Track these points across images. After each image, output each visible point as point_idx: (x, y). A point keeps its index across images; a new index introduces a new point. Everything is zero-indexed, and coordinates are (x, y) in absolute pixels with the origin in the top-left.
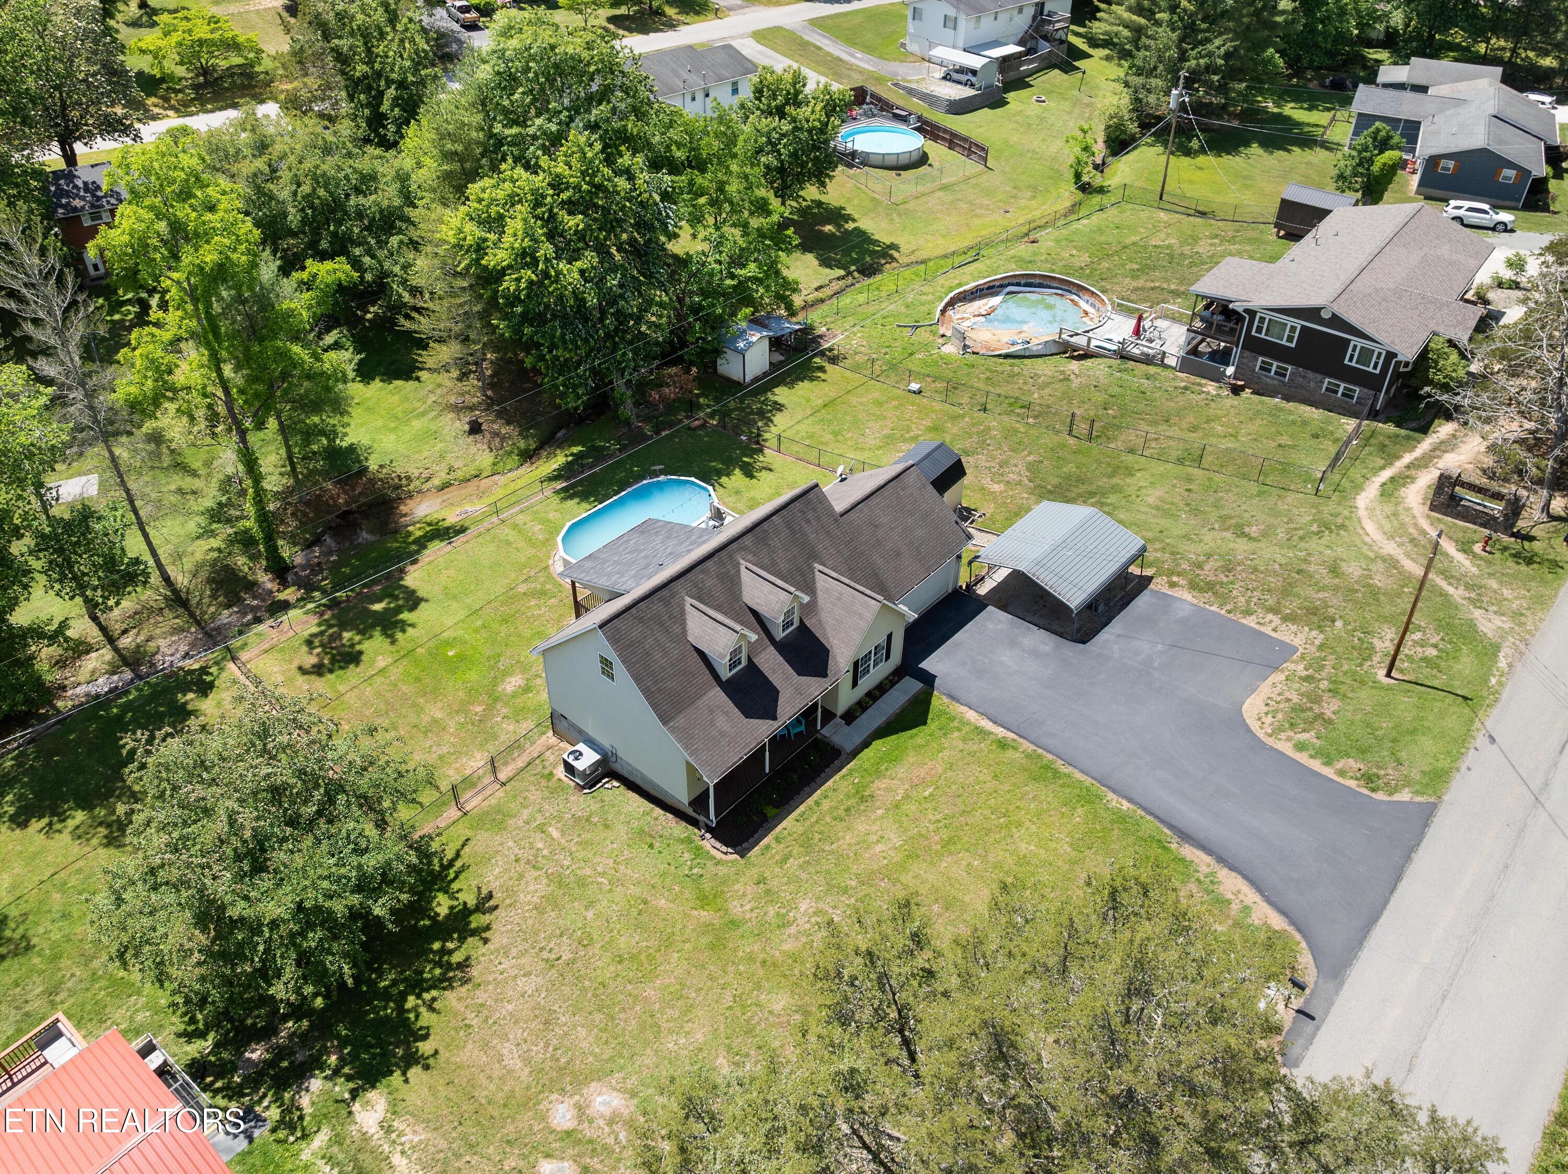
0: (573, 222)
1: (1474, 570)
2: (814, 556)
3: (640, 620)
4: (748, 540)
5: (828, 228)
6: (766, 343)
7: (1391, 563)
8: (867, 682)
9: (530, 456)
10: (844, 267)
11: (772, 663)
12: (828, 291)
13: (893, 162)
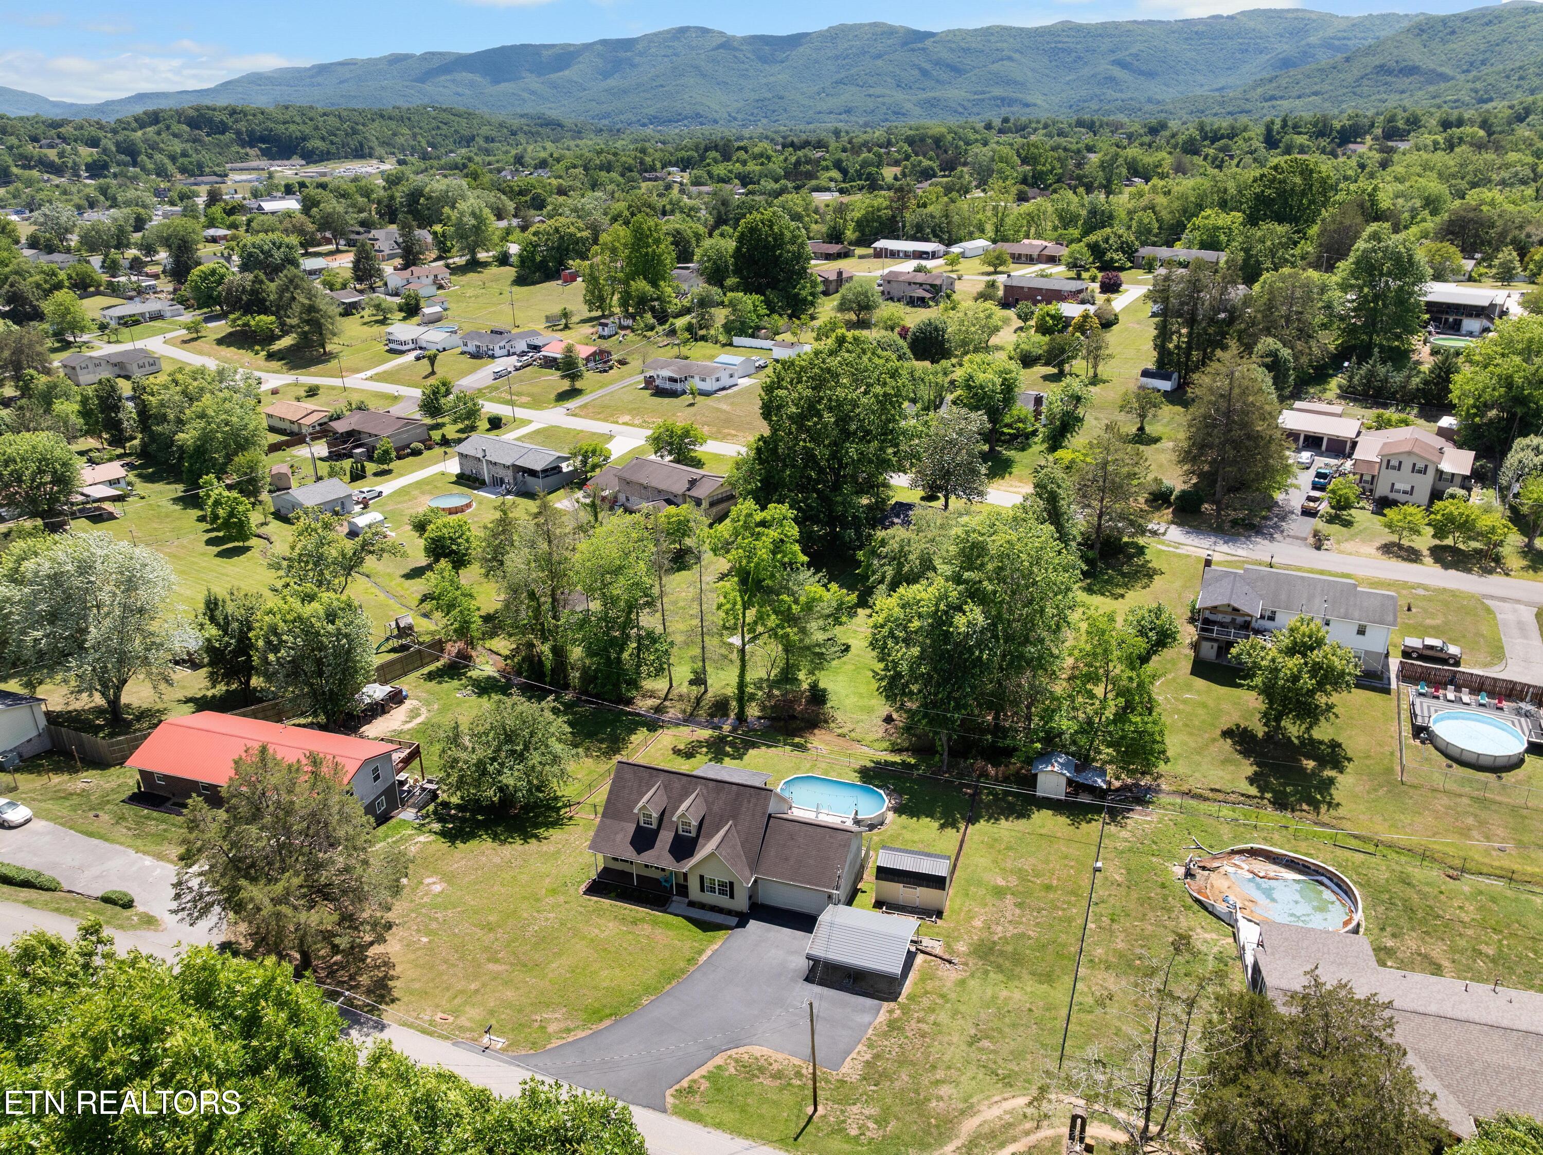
3: (635, 773)
4: (711, 784)
5: (1310, 764)
6: (1064, 780)
8: (706, 897)
9: (896, 749)
10: (1262, 790)
11: (666, 838)
12: (1221, 796)
13: (1456, 754)
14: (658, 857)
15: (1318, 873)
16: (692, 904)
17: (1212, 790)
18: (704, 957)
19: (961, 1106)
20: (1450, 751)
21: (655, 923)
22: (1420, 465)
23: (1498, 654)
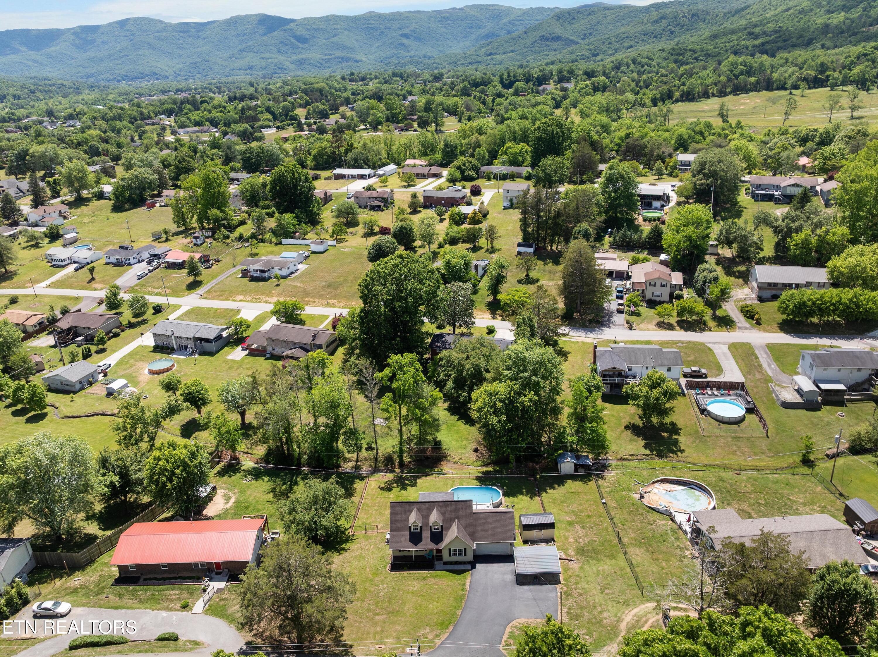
0: (499, 405)
2: (457, 517)
3: (402, 507)
4: (441, 504)
5: (666, 435)
6: (573, 465)
7: (621, 621)
8: (454, 558)
9: (485, 465)
10: (651, 451)
11: (426, 535)
12: (635, 457)
13: (720, 419)
14: (426, 545)
15: (689, 484)
16: (445, 563)
17: (630, 455)
18: (468, 587)
19: (616, 619)
20: (718, 418)
21: (434, 577)
22: (664, 283)
23: (720, 370)
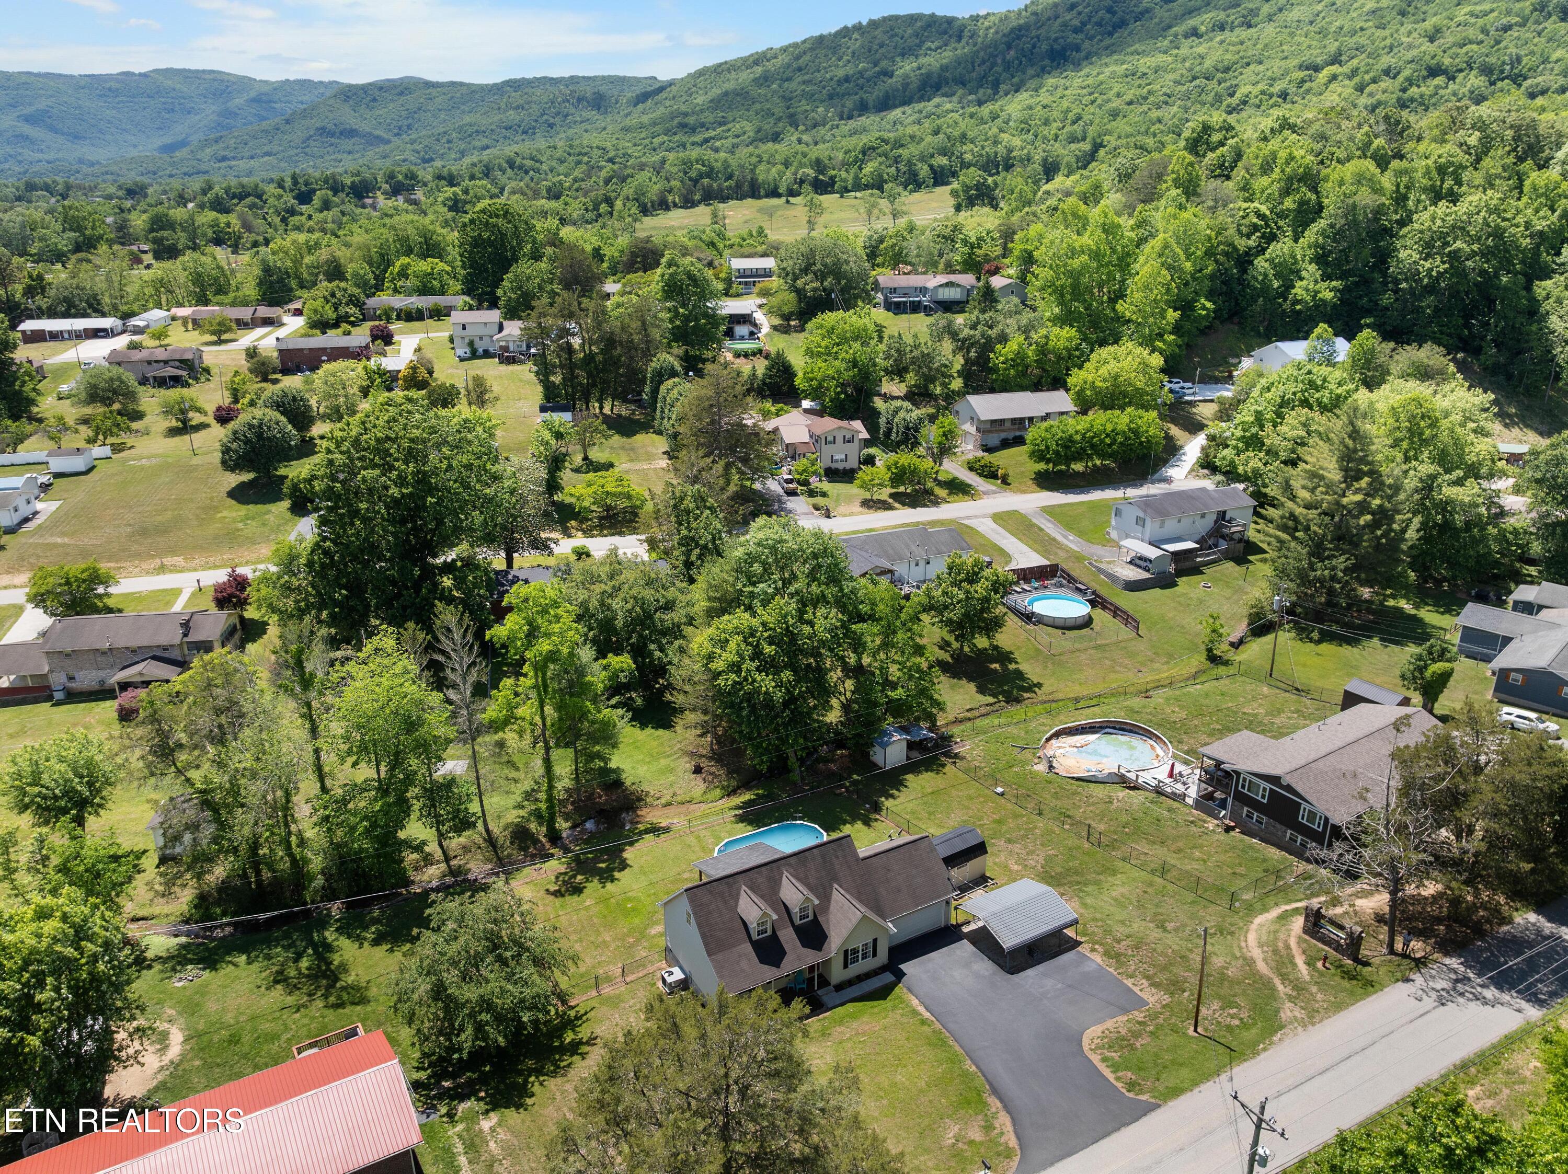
0: (769, 650)
1: (1307, 978)
2: (835, 879)
3: (711, 892)
4: (793, 860)
5: (995, 666)
6: (904, 744)
7: (1250, 962)
8: (856, 969)
9: (731, 793)
10: (996, 696)
11: (788, 937)
12: (976, 713)
13: (1061, 624)
14: (797, 958)
15: (1101, 728)
16: (839, 987)
17: (968, 711)
18: (927, 1015)
19: (1240, 962)
20: (1057, 623)
21: (841, 1022)
22: (848, 436)
23: (1004, 553)
